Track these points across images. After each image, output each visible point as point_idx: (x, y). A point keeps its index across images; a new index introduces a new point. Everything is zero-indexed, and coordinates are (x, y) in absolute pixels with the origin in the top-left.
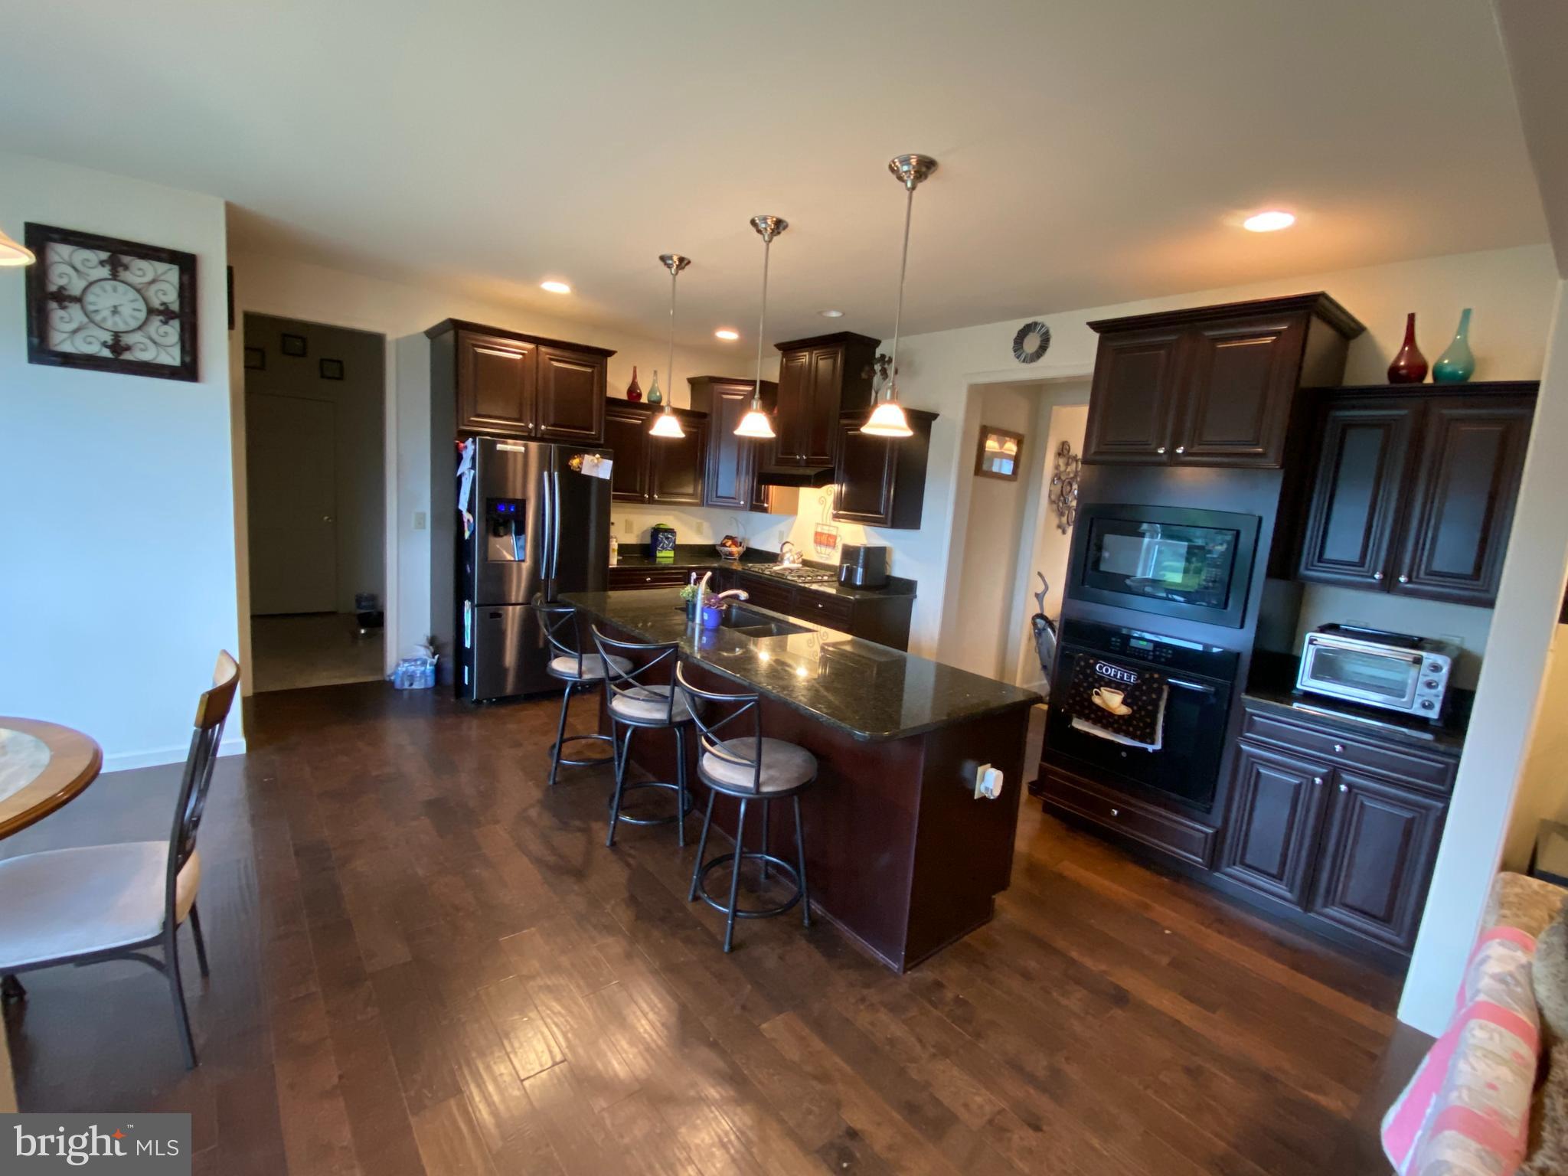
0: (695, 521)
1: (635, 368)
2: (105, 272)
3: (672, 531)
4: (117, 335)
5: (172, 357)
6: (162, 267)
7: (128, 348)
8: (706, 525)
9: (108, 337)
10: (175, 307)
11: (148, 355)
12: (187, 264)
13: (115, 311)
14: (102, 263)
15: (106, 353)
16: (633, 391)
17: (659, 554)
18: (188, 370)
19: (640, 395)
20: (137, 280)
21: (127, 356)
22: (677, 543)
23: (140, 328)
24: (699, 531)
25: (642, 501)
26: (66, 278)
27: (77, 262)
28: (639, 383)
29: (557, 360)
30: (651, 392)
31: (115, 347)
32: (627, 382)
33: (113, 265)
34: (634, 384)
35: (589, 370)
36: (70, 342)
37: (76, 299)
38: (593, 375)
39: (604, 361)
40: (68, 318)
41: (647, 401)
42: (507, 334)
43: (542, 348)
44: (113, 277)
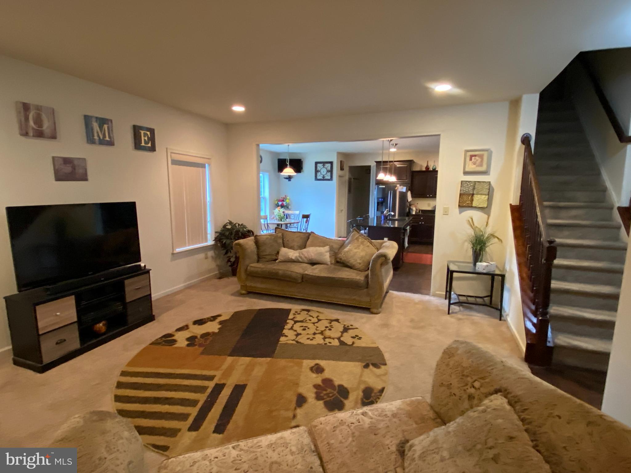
1: (428, 161)
2: (322, 167)
4: (323, 175)
5: (329, 178)
7: (325, 177)
9: (322, 176)
10: (330, 170)
11: (327, 178)
12: (331, 163)
13: (324, 172)
15: (322, 178)
16: (427, 168)
18: (331, 179)
19: (429, 168)
20: (326, 167)
21: (325, 178)
23: (326, 174)
25: (428, 197)
26: (319, 168)
27: (320, 166)
28: (429, 165)
29: (398, 165)
30: (433, 167)
31: (324, 177)
32: (425, 165)
33: (324, 165)
34: (427, 166)
35: (406, 166)
36: (319, 177)
37: (320, 171)
38: (407, 166)
39: (410, 163)
40: (319, 174)
41: (432, 170)
42: (387, 162)
43: (395, 163)
44: (323, 167)
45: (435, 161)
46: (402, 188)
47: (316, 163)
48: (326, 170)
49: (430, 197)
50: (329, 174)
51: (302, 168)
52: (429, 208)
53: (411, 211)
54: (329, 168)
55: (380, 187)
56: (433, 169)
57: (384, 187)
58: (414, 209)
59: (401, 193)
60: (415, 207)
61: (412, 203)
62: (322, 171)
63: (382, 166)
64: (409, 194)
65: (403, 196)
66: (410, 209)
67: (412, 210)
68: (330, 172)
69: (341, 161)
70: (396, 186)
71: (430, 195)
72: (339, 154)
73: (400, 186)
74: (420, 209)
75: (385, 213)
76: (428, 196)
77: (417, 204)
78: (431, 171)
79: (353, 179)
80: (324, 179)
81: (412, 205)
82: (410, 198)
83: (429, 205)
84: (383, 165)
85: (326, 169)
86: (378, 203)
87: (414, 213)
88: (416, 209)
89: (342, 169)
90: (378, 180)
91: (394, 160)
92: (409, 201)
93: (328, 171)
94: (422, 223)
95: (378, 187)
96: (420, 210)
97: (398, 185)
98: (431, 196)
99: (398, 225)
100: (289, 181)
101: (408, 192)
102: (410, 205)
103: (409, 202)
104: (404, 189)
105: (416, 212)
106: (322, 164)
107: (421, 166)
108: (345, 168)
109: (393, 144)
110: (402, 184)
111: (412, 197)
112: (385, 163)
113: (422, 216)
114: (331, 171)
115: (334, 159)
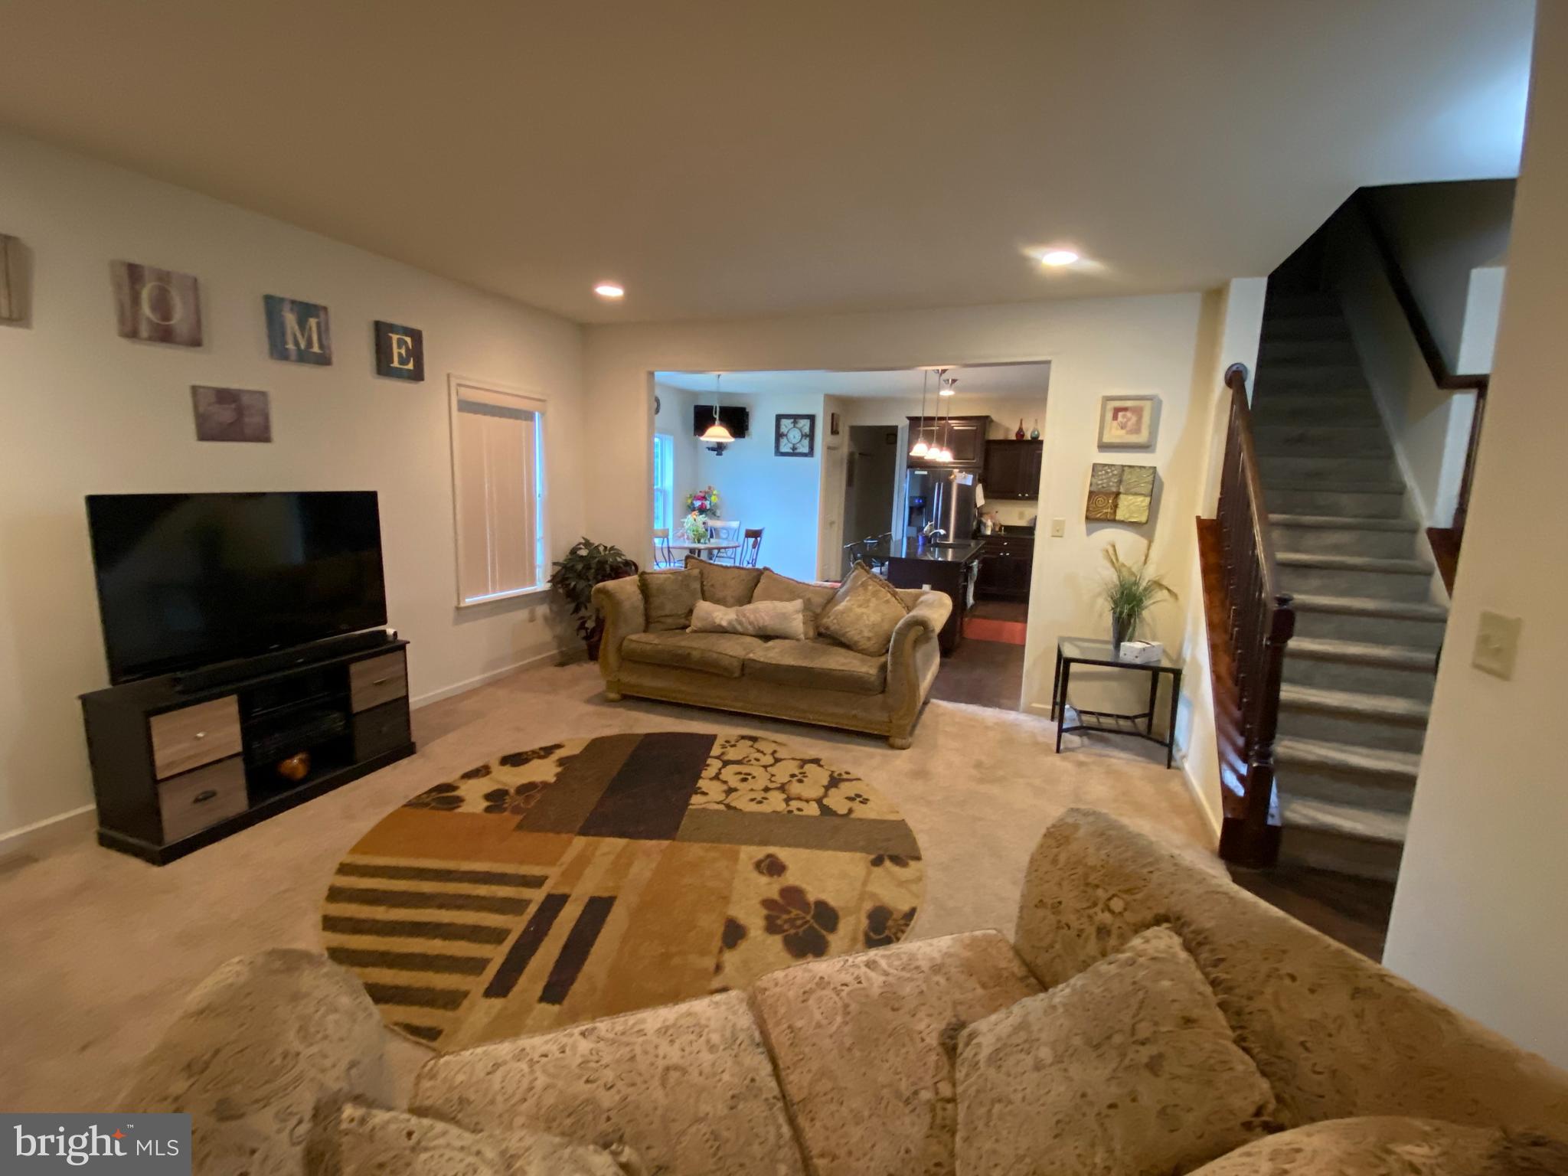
2: (792, 426)
4: (794, 444)
5: (806, 450)
6: (806, 420)
7: (796, 449)
9: (791, 446)
10: (808, 433)
11: (802, 450)
12: (812, 418)
13: (794, 437)
14: (791, 423)
15: (791, 451)
18: (811, 453)
19: (1023, 436)
20: (800, 426)
21: (796, 451)
25: (1019, 499)
26: (783, 429)
27: (786, 424)
28: (1024, 430)
29: (956, 426)
30: (1033, 432)
31: (794, 448)
32: (1016, 429)
33: (795, 423)
34: (1021, 429)
35: (975, 428)
36: (783, 449)
37: (786, 435)
38: (976, 430)
39: (984, 421)
40: (783, 441)
41: (1030, 439)
42: (932, 419)
43: (950, 422)
44: (794, 427)
45: (1039, 421)
46: (965, 477)
47: (779, 418)
48: (800, 434)
49: (1023, 498)
50: (806, 442)
51: (747, 428)
52: (1023, 523)
53: (982, 527)
54: (807, 430)
55: (917, 472)
56: (1031, 437)
57: (926, 473)
58: (989, 523)
59: (961, 487)
60: (992, 518)
61: (985, 510)
62: (791, 435)
63: (921, 429)
64: (979, 491)
65: (966, 493)
66: (980, 523)
67: (985, 525)
68: (808, 439)
69: (833, 415)
70: (951, 473)
71: (1023, 495)
72: (831, 399)
73: (960, 472)
74: (1003, 524)
75: (925, 530)
76: (1020, 495)
77: (997, 512)
78: (1028, 441)
79: (860, 454)
80: (794, 453)
81: (987, 514)
82: (980, 500)
83: (1021, 516)
84: (924, 427)
85: (798, 431)
86: (911, 509)
87: (989, 532)
88: (994, 524)
89: (834, 431)
90: (912, 457)
91: (950, 415)
92: (978, 506)
93: (804, 436)
94: (1005, 554)
95: (912, 474)
96: (1002, 526)
97: (956, 471)
98: (1027, 495)
99: (954, 556)
100: (717, 455)
101: (976, 486)
102: (981, 514)
103: (978, 509)
104: (968, 480)
105: (992, 531)
106: (792, 420)
107: (1007, 430)
108: (840, 429)
109: (948, 380)
110: (966, 469)
111: (986, 497)
112: (930, 422)
113: (1005, 539)
114: (811, 436)
115: (818, 409)
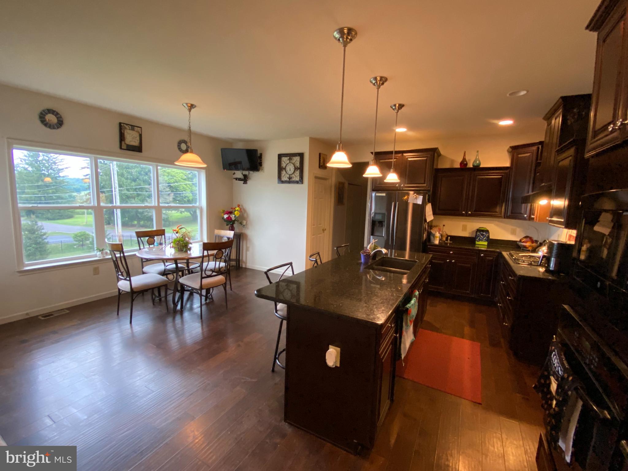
0: (510, 227)
1: (465, 152)
3: (487, 231)
4: (290, 175)
5: (298, 179)
6: (297, 157)
8: (518, 230)
10: (299, 167)
11: (294, 179)
12: (301, 155)
13: (290, 170)
14: (288, 160)
15: (288, 180)
16: (464, 163)
17: (477, 243)
18: (301, 181)
19: (467, 164)
20: (293, 162)
22: (491, 237)
23: (293, 173)
24: (513, 233)
25: (462, 215)
26: (284, 165)
27: (285, 160)
28: (467, 159)
30: (475, 161)
31: (290, 178)
32: (460, 160)
33: (290, 159)
34: (464, 159)
35: (425, 158)
36: (285, 178)
37: (285, 169)
39: (433, 153)
40: (284, 173)
44: (290, 162)
45: (479, 153)
46: (418, 198)
47: (280, 156)
48: (294, 168)
50: (298, 173)
51: (261, 164)
52: (466, 234)
55: (380, 194)
57: (384, 195)
59: (415, 205)
62: (288, 168)
64: (429, 208)
66: (430, 234)
69: (320, 154)
70: (405, 193)
71: (467, 213)
72: (315, 141)
73: (413, 194)
74: (449, 234)
76: (464, 212)
77: (444, 225)
78: (470, 169)
81: (435, 226)
82: (429, 216)
83: (464, 228)
84: (384, 159)
85: (293, 165)
87: (437, 242)
88: (441, 235)
89: (322, 167)
91: (404, 150)
94: (450, 262)
100: (244, 183)
101: (426, 205)
102: (430, 228)
103: (428, 223)
105: (440, 240)
114: (301, 169)
115: (306, 149)
